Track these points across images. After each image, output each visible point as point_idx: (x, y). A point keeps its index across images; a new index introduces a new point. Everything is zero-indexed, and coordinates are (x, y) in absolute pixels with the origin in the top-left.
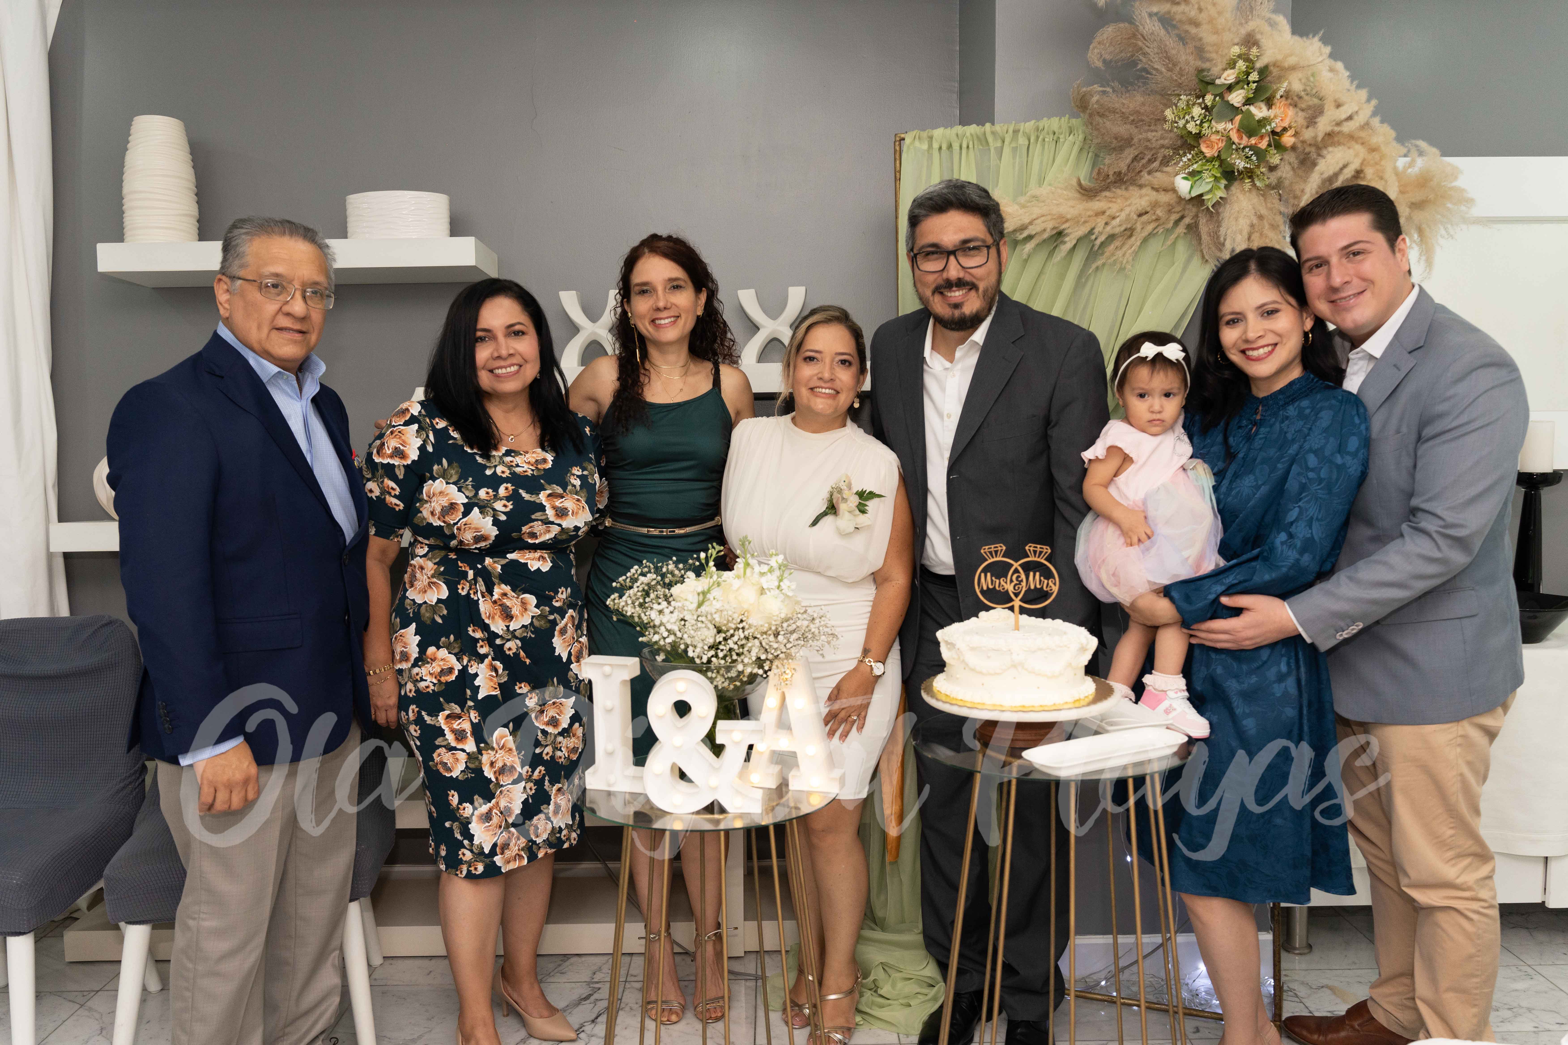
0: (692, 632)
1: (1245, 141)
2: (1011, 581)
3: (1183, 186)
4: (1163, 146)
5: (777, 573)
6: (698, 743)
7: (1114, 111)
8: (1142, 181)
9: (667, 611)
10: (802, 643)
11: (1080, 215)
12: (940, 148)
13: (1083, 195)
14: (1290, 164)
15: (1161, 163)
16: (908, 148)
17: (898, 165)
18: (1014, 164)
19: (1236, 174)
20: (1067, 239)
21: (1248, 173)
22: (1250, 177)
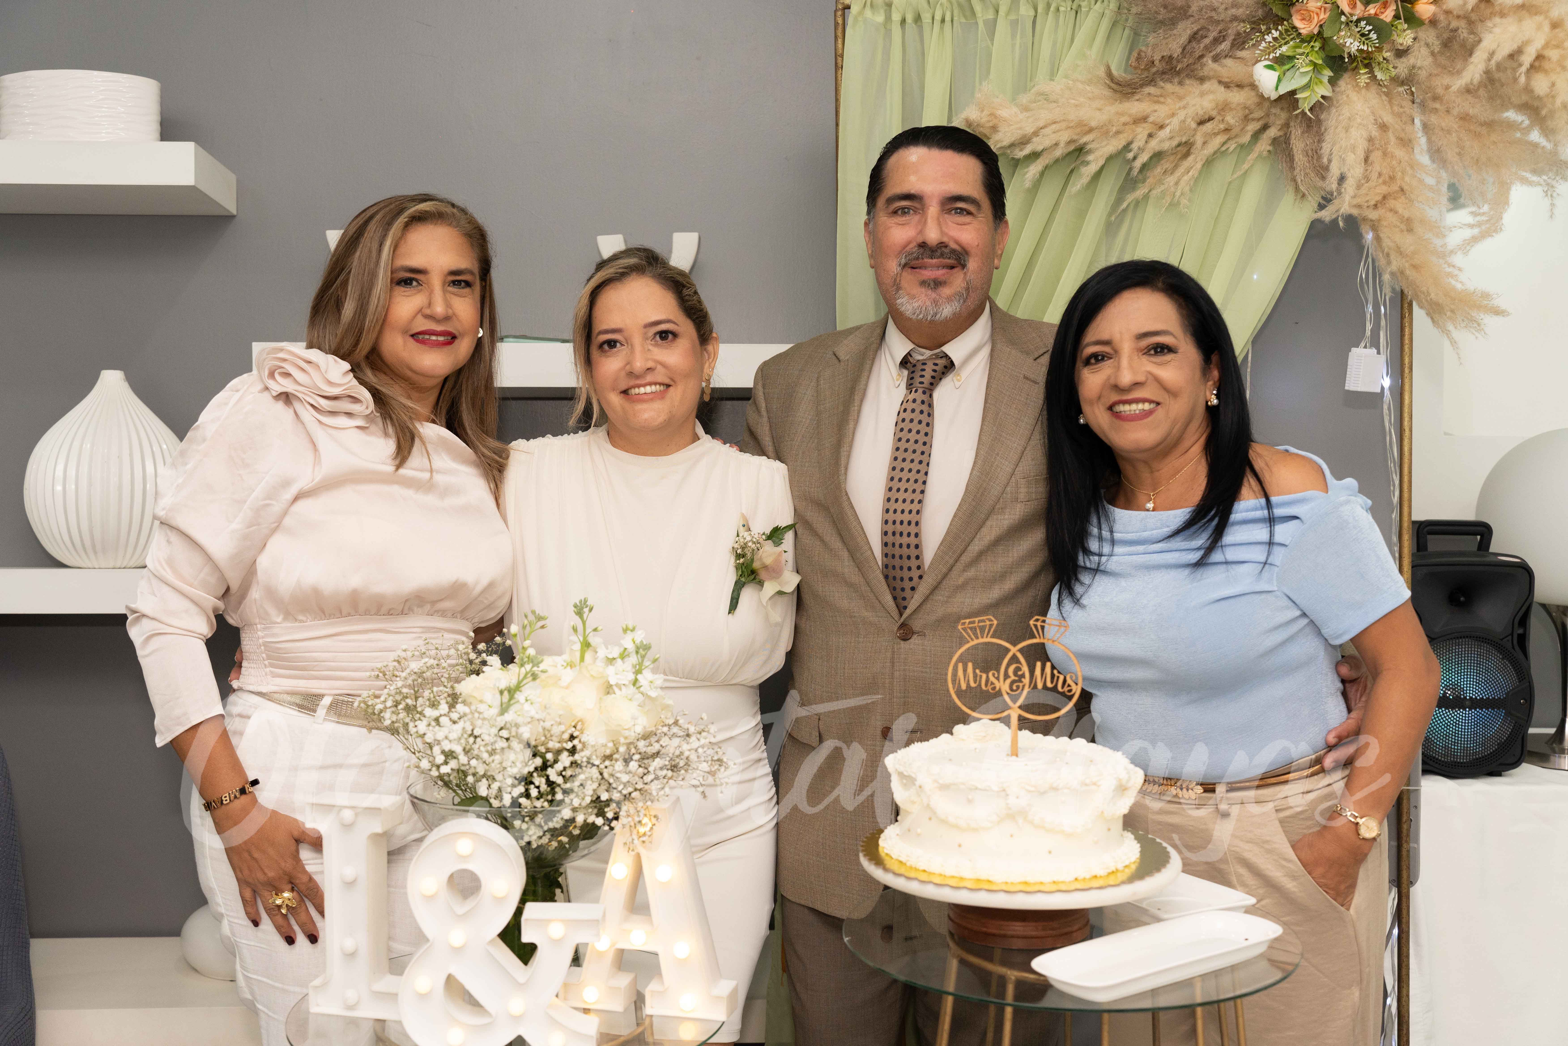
0: (485, 756)
1: (1359, 10)
2: (1006, 676)
3: (1266, 78)
4: (1235, 18)
5: (633, 659)
6: (491, 942)
8: (1205, 72)
9: (444, 720)
10: (670, 773)
11: (1110, 122)
12: (903, 21)
13: (1115, 90)
14: (1427, 46)
15: (1233, 45)
16: (856, 17)
17: (840, 46)
18: (1013, 45)
19: (1347, 60)
20: (1090, 158)
21: (1365, 58)
22: (1367, 66)
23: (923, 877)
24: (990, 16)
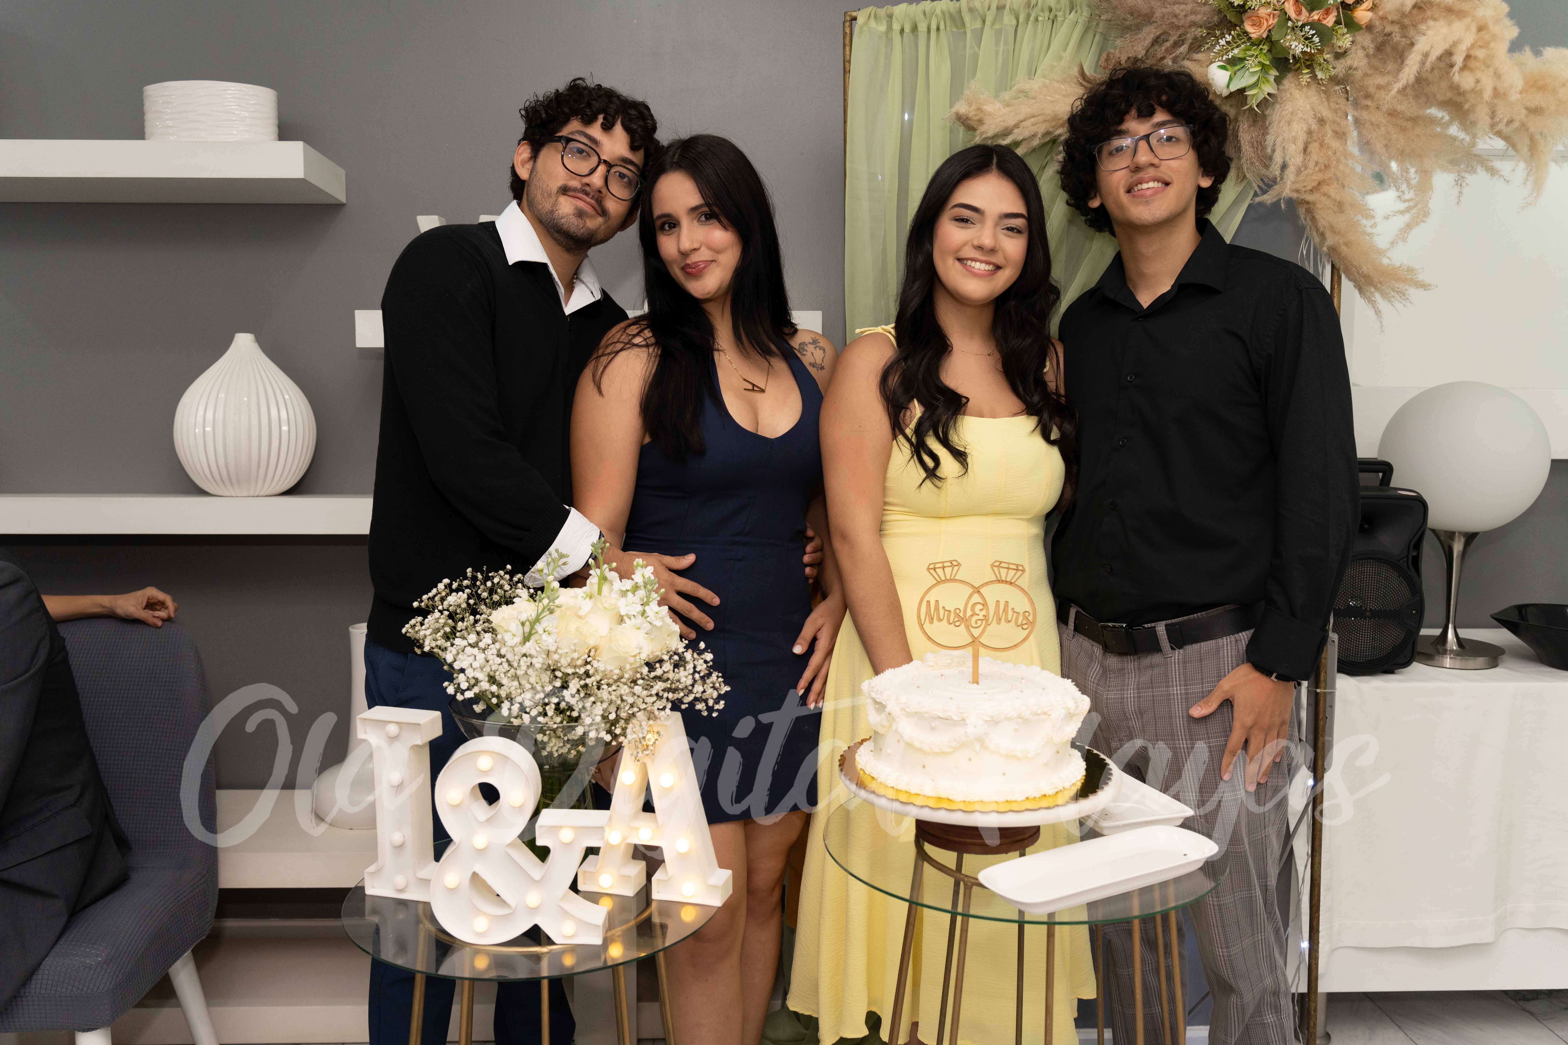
1: (1304, 16)
3: (1219, 78)
4: (1193, 24)
5: (645, 592)
6: (510, 843)
12: (902, 31)
14: (1364, 48)
15: (1190, 49)
16: (861, 28)
17: (848, 53)
18: (997, 51)
19: (1291, 61)
21: (1307, 60)
22: (1308, 67)
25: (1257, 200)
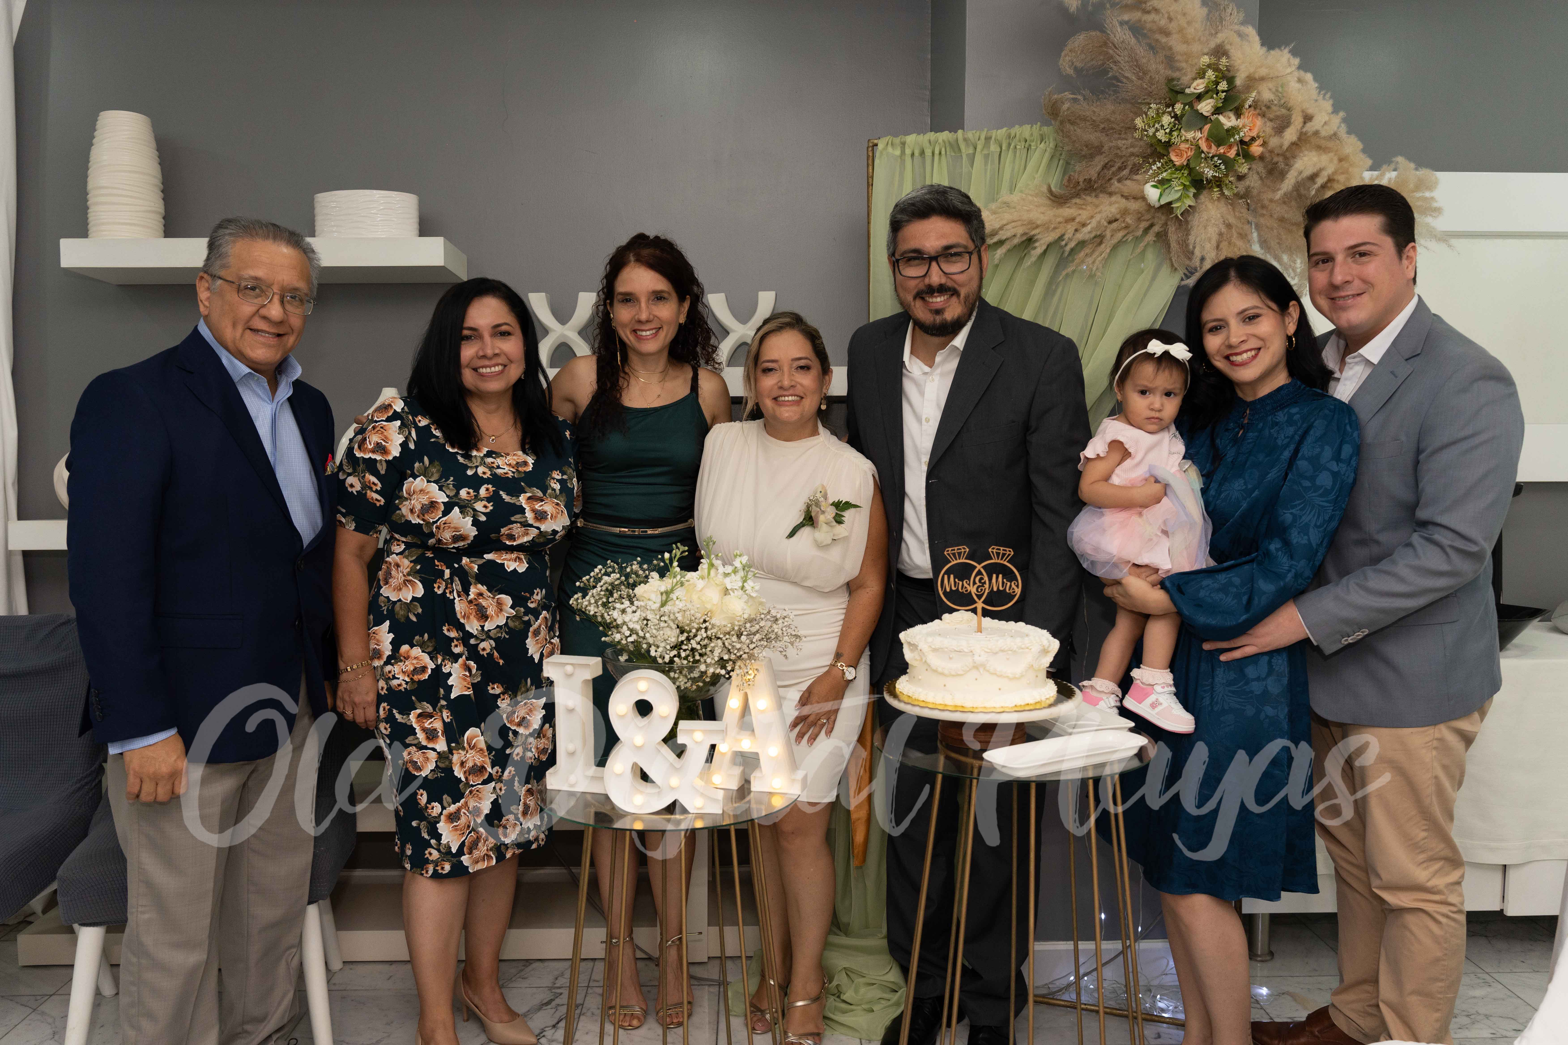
0: (654, 631)
1: (1214, 150)
2: (974, 583)
3: (1152, 193)
4: (1132, 154)
5: (741, 573)
6: (659, 743)
7: (1084, 119)
8: (1113, 189)
9: (629, 610)
10: (765, 643)
11: (1050, 221)
12: (913, 154)
13: (1053, 201)
14: (1258, 173)
15: (1131, 171)
16: (881, 153)
17: (871, 171)
18: (986, 170)
19: (1205, 182)
20: (1037, 244)
21: (1216, 182)
22: (1218, 186)
23: (922, 704)
24: (971, 151)
25: (1183, 283)
